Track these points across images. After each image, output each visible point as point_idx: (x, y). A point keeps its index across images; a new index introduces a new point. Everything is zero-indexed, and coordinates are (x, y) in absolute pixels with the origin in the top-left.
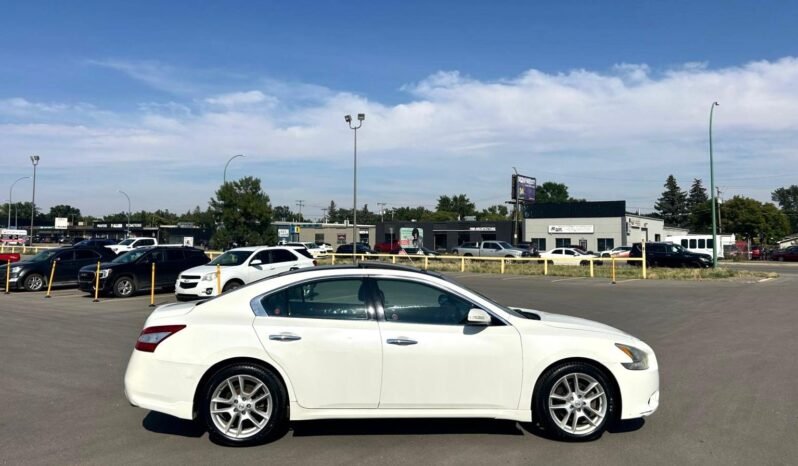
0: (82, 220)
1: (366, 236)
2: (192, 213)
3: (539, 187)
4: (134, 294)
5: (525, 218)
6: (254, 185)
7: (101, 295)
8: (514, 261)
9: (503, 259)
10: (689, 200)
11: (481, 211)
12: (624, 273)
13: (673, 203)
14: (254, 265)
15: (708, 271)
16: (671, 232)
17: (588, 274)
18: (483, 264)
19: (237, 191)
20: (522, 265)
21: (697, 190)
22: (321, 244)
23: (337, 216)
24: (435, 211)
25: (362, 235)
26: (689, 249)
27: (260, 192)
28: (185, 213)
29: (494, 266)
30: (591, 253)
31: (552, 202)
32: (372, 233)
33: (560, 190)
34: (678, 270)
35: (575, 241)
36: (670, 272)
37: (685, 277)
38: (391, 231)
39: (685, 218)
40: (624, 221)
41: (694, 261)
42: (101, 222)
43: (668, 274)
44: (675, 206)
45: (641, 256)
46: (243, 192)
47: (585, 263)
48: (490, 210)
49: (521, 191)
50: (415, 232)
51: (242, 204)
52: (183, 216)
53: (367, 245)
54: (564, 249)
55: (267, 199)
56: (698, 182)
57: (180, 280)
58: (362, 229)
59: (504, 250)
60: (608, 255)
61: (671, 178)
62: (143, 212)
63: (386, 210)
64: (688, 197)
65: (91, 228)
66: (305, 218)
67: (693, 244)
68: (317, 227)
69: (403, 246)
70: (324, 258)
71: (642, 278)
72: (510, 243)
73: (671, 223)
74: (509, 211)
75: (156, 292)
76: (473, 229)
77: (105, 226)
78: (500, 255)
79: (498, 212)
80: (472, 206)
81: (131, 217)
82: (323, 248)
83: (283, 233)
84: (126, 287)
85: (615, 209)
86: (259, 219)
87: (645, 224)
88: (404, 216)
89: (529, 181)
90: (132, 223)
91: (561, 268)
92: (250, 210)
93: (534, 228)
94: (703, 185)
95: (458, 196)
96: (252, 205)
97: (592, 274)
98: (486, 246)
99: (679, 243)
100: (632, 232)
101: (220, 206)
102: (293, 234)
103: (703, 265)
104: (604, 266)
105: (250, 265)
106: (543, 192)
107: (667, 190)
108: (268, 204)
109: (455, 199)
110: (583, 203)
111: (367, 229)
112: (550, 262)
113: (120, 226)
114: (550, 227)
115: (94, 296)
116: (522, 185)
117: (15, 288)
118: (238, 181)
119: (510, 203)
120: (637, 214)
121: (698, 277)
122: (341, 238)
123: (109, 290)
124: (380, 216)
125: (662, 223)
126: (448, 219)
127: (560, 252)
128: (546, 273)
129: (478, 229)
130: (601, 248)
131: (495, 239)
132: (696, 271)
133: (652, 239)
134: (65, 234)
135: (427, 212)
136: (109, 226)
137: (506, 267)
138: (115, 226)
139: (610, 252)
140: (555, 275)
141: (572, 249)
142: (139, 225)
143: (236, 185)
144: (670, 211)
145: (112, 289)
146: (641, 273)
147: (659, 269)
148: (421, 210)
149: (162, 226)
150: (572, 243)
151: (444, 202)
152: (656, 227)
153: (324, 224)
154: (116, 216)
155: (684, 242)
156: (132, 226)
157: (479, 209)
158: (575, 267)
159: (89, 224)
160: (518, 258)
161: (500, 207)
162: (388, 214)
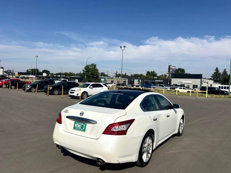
0: (50, 74)
1: (125, 81)
2: (79, 73)
3: (177, 69)
4: (58, 94)
5: (172, 78)
6: (94, 66)
7: (49, 94)
8: (167, 90)
9: (164, 90)
10: (222, 75)
11: (159, 76)
12: (200, 95)
13: (217, 76)
14: (90, 88)
15: (227, 96)
16: (215, 84)
17: (189, 95)
18: (158, 91)
19: (90, 67)
20: (170, 92)
21: (225, 72)
22: (113, 83)
23: (118, 76)
24: (145, 75)
25: (124, 81)
26: (221, 89)
27: (96, 68)
28: (77, 73)
29: (161, 91)
30: (190, 89)
31: (180, 74)
32: (127, 81)
33: (183, 70)
34: (217, 95)
35: (186, 85)
36: (215, 96)
37: (219, 97)
38: (132, 80)
39: (220, 80)
40: (201, 80)
41: (223, 93)
42: (55, 75)
43: (214, 96)
44: (217, 77)
45: (206, 91)
46: (91, 68)
47: (189, 92)
48: (162, 75)
49: (171, 70)
50: (139, 81)
51: (91, 71)
52: (77, 74)
53: (125, 84)
54: (182, 88)
55: (98, 70)
56: (225, 69)
57: (70, 91)
58: (124, 79)
59: (165, 87)
60: (196, 90)
61: (217, 68)
62: (66, 73)
63: (131, 75)
64: (222, 74)
65: (52, 76)
66: (109, 76)
67: (222, 88)
68: (112, 78)
69: (135, 85)
70: (113, 87)
71: (206, 97)
72: (167, 85)
73: (216, 81)
74: (167, 76)
75: (63, 94)
76: (156, 81)
77: (56, 76)
78: (163, 89)
79: (164, 76)
80: (156, 74)
81: (63, 74)
82: (113, 84)
83: (102, 80)
84: (56, 92)
85: (199, 76)
86: (95, 76)
87: (208, 81)
88: (136, 76)
89: (174, 67)
90: (63, 75)
91: (181, 93)
92: (93, 73)
93: (174, 81)
94: (227, 71)
95: (152, 71)
96: (94, 71)
97: (190, 95)
98: (159, 86)
99: (218, 87)
100: (203, 83)
101: (85, 71)
102: (105, 80)
103: (225, 94)
104: (195, 93)
105: (89, 88)
106: (178, 71)
107: (215, 72)
108: (98, 71)
109: (151, 72)
110: (189, 74)
111: (125, 79)
112: (178, 91)
113: (60, 76)
114: (179, 81)
115: (47, 94)
116: (171, 69)
117: (28, 91)
118: (90, 65)
119: (167, 73)
120: (205, 78)
121: (223, 98)
122: (118, 82)
123: (51, 93)
124: (129, 76)
125: (213, 81)
126: (149, 78)
127: (181, 88)
128: (177, 94)
129: (158, 81)
130: (194, 88)
131: (162, 84)
132: (223, 96)
133: (209, 86)
134: (46, 78)
135: (143, 75)
136: (57, 76)
137: (165, 92)
138: (58, 76)
139: (196, 89)
140: (179, 95)
141: (185, 88)
142: (65, 76)
143: (90, 66)
144: (215, 78)
145: (52, 93)
146: (206, 96)
147: (211, 95)
148: (141, 75)
149: (71, 76)
150: (185, 86)
151: (148, 73)
152: (211, 82)
153: (114, 78)
154: (59, 73)
155: (219, 87)
156: (63, 76)
157: (158, 75)
158: (186, 93)
159: (52, 75)
160: (169, 90)
161: (165, 75)
162: (132, 76)
